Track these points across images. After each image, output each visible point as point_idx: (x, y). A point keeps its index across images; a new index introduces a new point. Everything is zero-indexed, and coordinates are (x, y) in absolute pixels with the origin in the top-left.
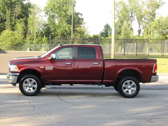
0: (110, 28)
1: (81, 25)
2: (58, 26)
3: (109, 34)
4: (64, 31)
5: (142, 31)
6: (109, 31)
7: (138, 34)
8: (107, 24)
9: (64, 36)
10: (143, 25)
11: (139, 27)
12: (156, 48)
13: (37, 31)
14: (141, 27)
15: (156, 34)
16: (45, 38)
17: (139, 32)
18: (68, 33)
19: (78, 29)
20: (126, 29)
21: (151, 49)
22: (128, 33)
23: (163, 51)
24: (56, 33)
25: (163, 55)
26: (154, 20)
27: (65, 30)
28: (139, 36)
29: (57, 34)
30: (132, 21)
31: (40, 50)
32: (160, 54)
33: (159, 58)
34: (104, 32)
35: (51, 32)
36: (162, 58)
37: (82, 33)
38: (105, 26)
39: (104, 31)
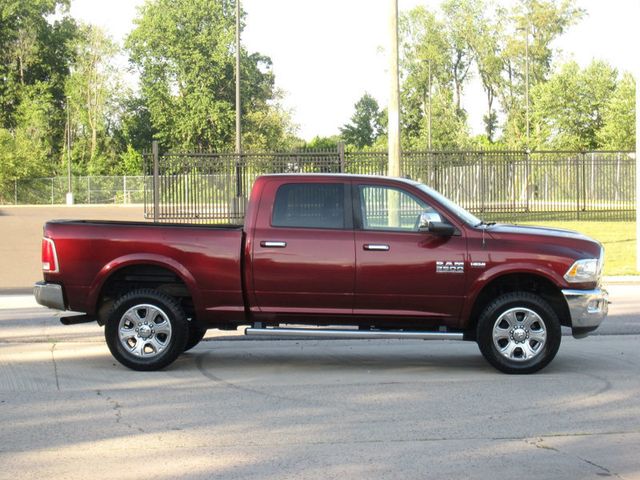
0: (380, 111)
1: (268, 102)
2: (179, 109)
3: (375, 132)
4: (204, 125)
5: (502, 119)
6: (372, 122)
7: (486, 134)
8: (366, 97)
9: (206, 143)
10: (506, 95)
11: (490, 104)
12: (554, 183)
13: (100, 128)
14: (497, 105)
15: (554, 132)
16: (131, 155)
17: (491, 122)
18: (219, 131)
19: (255, 116)
20: (439, 115)
21: (536, 188)
22: (448, 130)
23: (581, 194)
24: (175, 133)
25: (584, 210)
26: (547, 78)
27: (209, 122)
28: (489, 138)
29: (177, 135)
30: (461, 81)
31: (113, 201)
32: (570, 205)
33: (568, 220)
34: (355, 126)
35: (156, 131)
36: (578, 219)
37: (272, 131)
38: (359, 104)
39: (354, 121)
